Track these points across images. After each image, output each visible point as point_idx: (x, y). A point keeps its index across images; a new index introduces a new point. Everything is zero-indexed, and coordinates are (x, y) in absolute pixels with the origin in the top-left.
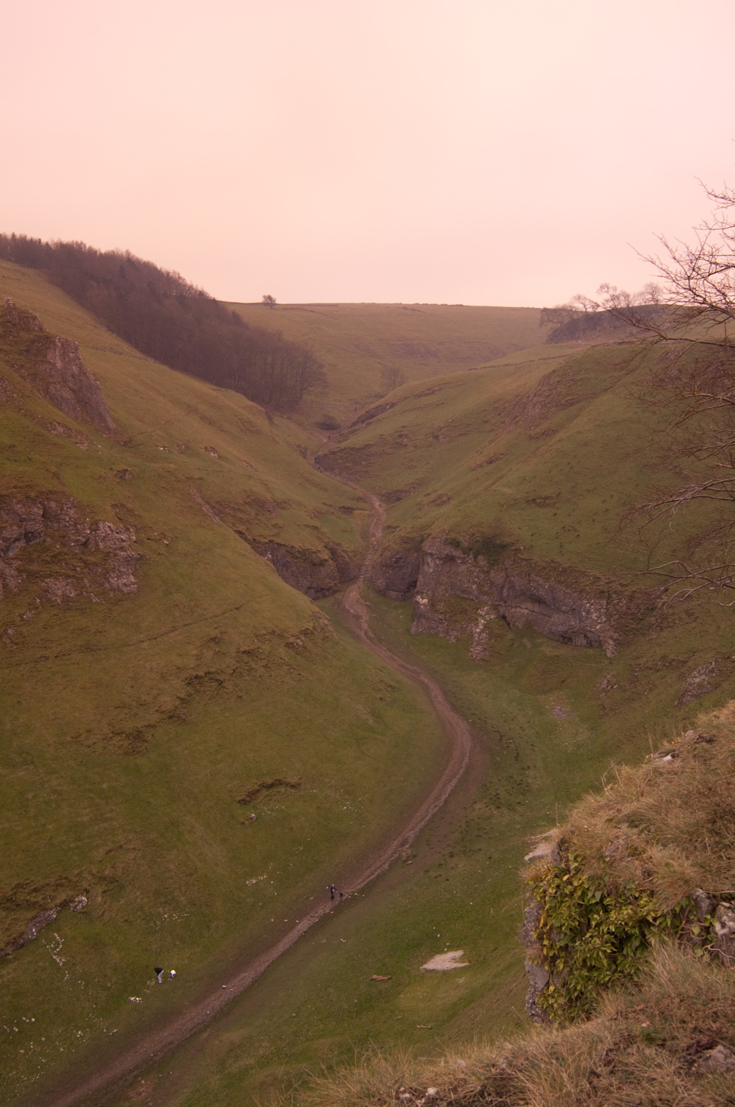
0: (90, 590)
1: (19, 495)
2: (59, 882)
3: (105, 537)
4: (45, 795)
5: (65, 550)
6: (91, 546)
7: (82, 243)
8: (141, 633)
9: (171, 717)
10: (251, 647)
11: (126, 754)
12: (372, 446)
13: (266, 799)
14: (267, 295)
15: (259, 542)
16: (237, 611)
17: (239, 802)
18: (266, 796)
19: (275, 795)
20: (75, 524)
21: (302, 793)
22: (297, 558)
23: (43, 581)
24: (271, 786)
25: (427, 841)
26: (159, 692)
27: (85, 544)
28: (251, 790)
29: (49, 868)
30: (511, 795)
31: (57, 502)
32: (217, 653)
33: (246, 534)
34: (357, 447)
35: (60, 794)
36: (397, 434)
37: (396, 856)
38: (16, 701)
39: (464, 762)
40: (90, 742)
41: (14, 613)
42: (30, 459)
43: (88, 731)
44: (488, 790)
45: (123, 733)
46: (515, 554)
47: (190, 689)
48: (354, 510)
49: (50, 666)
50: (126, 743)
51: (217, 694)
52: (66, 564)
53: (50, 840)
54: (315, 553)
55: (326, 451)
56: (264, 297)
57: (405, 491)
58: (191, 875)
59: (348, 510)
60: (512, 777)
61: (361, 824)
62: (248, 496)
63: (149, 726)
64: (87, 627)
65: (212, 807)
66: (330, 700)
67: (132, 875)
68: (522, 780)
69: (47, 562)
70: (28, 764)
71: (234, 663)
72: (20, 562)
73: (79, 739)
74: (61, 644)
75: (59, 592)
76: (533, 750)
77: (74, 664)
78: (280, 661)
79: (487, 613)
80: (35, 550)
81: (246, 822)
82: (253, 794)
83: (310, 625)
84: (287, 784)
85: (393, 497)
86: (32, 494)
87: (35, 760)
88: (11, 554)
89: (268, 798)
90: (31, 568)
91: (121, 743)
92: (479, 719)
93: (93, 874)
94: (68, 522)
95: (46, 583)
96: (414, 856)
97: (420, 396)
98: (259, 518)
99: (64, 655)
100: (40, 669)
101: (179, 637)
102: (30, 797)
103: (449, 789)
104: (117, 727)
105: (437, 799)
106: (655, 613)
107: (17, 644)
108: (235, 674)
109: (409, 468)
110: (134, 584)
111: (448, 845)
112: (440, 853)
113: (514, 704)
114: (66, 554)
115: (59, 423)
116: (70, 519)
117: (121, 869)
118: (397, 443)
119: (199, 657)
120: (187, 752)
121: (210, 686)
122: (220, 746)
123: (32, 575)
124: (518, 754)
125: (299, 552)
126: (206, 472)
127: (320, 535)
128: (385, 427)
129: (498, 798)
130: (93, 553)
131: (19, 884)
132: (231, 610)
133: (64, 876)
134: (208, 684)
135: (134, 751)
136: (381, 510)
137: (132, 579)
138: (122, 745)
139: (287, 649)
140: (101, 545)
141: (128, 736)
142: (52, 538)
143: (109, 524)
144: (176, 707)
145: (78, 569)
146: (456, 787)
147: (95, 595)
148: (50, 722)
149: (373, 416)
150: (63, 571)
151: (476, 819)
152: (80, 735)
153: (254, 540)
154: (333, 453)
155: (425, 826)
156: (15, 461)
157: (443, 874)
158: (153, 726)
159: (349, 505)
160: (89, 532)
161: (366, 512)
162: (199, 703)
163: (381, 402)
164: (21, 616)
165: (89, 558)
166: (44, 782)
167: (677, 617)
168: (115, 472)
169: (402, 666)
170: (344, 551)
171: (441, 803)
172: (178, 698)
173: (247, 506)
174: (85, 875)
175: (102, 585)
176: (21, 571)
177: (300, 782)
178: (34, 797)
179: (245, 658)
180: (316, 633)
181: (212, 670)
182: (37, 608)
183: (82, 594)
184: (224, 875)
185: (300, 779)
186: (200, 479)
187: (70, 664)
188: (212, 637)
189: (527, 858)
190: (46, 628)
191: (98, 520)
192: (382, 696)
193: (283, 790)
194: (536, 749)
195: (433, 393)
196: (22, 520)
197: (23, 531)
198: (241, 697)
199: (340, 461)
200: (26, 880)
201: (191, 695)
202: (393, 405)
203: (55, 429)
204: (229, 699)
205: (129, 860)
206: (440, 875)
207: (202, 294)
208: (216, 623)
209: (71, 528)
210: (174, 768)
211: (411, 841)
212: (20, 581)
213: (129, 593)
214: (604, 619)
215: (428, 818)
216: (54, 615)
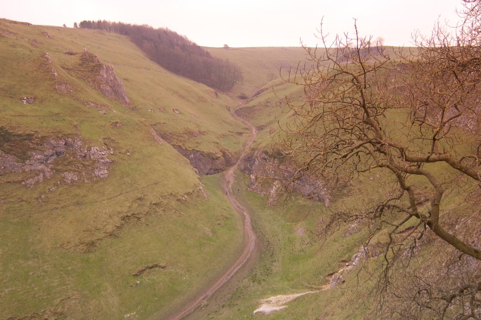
0: (84, 177)
1: (53, 136)
2: (33, 316)
3: (94, 153)
4: (39, 273)
5: (75, 159)
6: (87, 158)
7: (147, 25)
8: (104, 196)
9: (110, 235)
10: (158, 202)
11: (85, 252)
12: (256, 106)
13: (148, 274)
14: (225, 44)
15: (188, 150)
16: (155, 185)
17: (134, 275)
18: (148, 272)
19: (153, 272)
20: (80, 148)
21: (166, 271)
22: (205, 156)
23: (63, 173)
24: (152, 267)
25: (216, 297)
26: (106, 224)
27: (85, 157)
28: (140, 270)
29: (29, 309)
30: (262, 275)
31: (72, 138)
32: (139, 205)
33: (182, 146)
34: (250, 106)
35: (47, 272)
36: (266, 101)
37: (199, 304)
38: (38, 228)
39: (247, 257)
40: (68, 247)
41: (46, 188)
42: (64, 120)
43: (68, 242)
44: (253, 272)
45: (84, 243)
46: (290, 158)
47: (123, 222)
48: (243, 133)
49: (58, 212)
50: (85, 248)
51: (136, 224)
52: (75, 166)
53: (34, 295)
54: (214, 154)
55: (238, 108)
56: (224, 45)
57: (265, 126)
58: (100, 311)
59: (240, 134)
60: (266, 266)
61: (189, 287)
62: (186, 130)
63: (98, 239)
64: (80, 194)
65: (119, 278)
66: (192, 225)
67: (72, 312)
68: (269, 268)
69: (66, 165)
70: (35, 258)
71: (148, 209)
72: (53, 165)
73: (63, 246)
74: (65, 202)
75: (70, 178)
76: (280, 252)
77: (69, 211)
78: (171, 207)
79: (277, 184)
80: (60, 160)
81: (134, 286)
82: (142, 272)
83: (191, 191)
84: (160, 267)
85: (260, 128)
86: (60, 135)
87: (39, 256)
88: (49, 162)
89: (149, 273)
90: (58, 168)
91: (83, 247)
92: (262, 234)
93: (51, 312)
94: (77, 147)
95: (64, 174)
96: (207, 306)
97: (278, 85)
98: (190, 139)
99: (66, 207)
100: (53, 213)
101: (122, 198)
102: (31, 274)
103: (236, 270)
104: (82, 240)
105: (228, 275)
106: (347, 188)
107: (44, 202)
108: (147, 214)
109: (269, 116)
110: (106, 174)
111: (224, 301)
112: (219, 304)
113: (280, 227)
114: (75, 161)
115: (91, 102)
116: (78, 146)
117: (67, 308)
118: (266, 105)
119: (130, 207)
120: (114, 251)
121: (133, 220)
122: (131, 248)
123: (57, 171)
124: (273, 253)
125: (206, 154)
126: (169, 120)
127: (219, 146)
128: (262, 99)
129: (256, 277)
130: (88, 161)
131: (11, 318)
132: (152, 185)
133: (36, 313)
134: (132, 219)
135: (89, 251)
136: (254, 134)
137: (106, 171)
138: (83, 249)
139: (177, 202)
140: (92, 157)
141: (87, 245)
142: (69, 154)
143: (97, 148)
144: (114, 231)
145: (80, 168)
146: (239, 269)
147: (87, 179)
148: (51, 238)
149: (259, 94)
150: (73, 169)
151: (241, 287)
152: (64, 244)
153: (186, 149)
154: (241, 109)
155: (218, 289)
156: (57, 120)
157: (215, 317)
158: (101, 240)
159: (240, 132)
160: (86, 151)
161: (248, 135)
162: (126, 228)
163: (263, 88)
164: (49, 189)
165: (86, 163)
166: (40, 266)
167: (355, 191)
168: (111, 123)
169: (238, 207)
170: (229, 153)
171: (229, 278)
172: (116, 226)
173: (185, 135)
174: (47, 312)
175: (91, 175)
176: (53, 169)
177: (166, 265)
178: (33, 274)
179: (154, 207)
180: (193, 194)
181: (136, 213)
182: (58, 185)
183: (81, 178)
184: (115, 312)
185: (167, 264)
186: (164, 123)
187: (68, 211)
188: (139, 198)
189: (255, 312)
190: (60, 195)
191: (91, 146)
192: (220, 223)
193: (157, 269)
194: (282, 251)
195: (283, 84)
196: (55, 147)
197: (55, 152)
198: (148, 225)
199: (243, 112)
200: (15, 315)
201: (123, 224)
202: (267, 89)
203: (89, 105)
204: (142, 226)
205: (72, 304)
206: (213, 317)
207: (194, 44)
208: (143, 191)
209: (78, 150)
210: (106, 260)
211: (209, 297)
212: (52, 174)
213: (103, 178)
214: (325, 189)
215: (221, 285)
216: (65, 188)
